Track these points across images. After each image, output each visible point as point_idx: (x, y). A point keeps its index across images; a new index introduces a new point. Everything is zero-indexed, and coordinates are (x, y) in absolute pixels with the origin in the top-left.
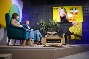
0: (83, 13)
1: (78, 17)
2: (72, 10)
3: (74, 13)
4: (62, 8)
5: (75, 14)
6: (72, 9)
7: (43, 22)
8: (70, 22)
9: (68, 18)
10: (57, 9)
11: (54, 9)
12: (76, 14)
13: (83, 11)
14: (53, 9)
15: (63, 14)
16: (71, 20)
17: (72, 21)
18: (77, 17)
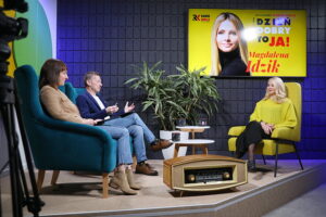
0: (309, 41)
1: (287, 56)
2: (267, 28)
3: (273, 39)
4: (226, 16)
5: (278, 44)
6: (268, 20)
7: (152, 78)
8: (254, 74)
9: (250, 59)
10: (206, 18)
11: (196, 18)
12: (280, 42)
13: (309, 29)
14: (191, 17)
15: (229, 41)
16: (260, 68)
17: (263, 71)
18: (282, 56)
